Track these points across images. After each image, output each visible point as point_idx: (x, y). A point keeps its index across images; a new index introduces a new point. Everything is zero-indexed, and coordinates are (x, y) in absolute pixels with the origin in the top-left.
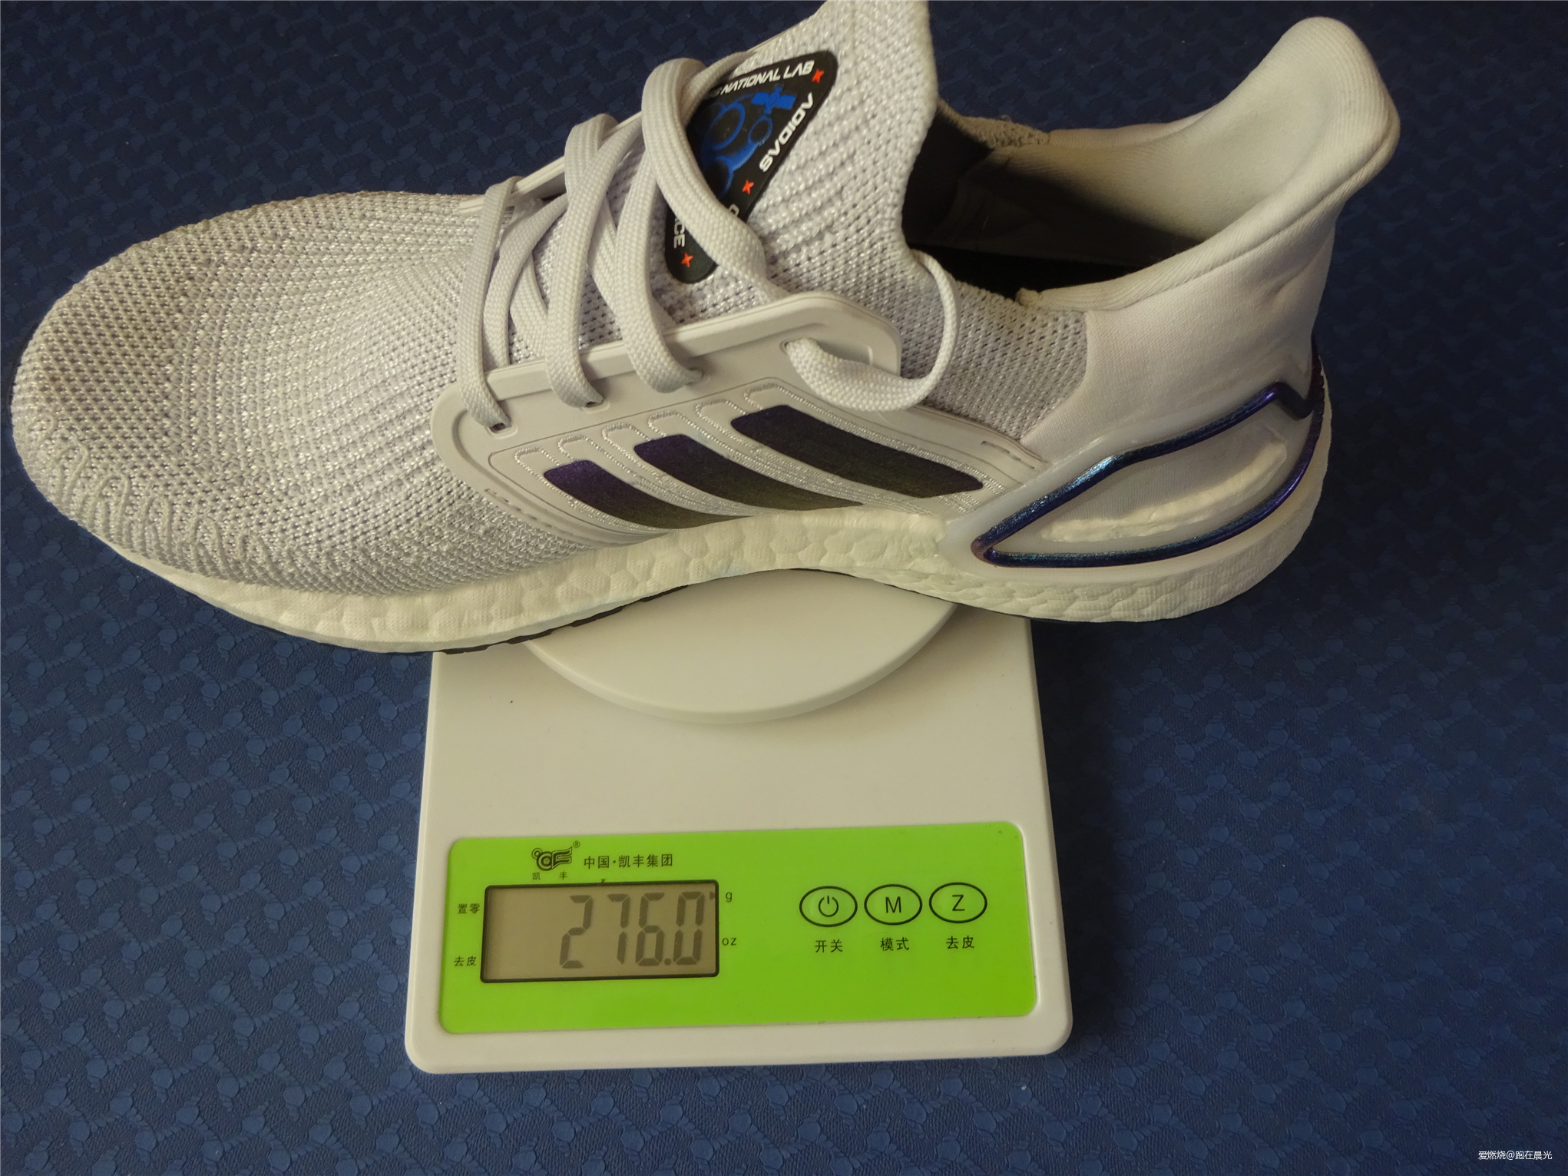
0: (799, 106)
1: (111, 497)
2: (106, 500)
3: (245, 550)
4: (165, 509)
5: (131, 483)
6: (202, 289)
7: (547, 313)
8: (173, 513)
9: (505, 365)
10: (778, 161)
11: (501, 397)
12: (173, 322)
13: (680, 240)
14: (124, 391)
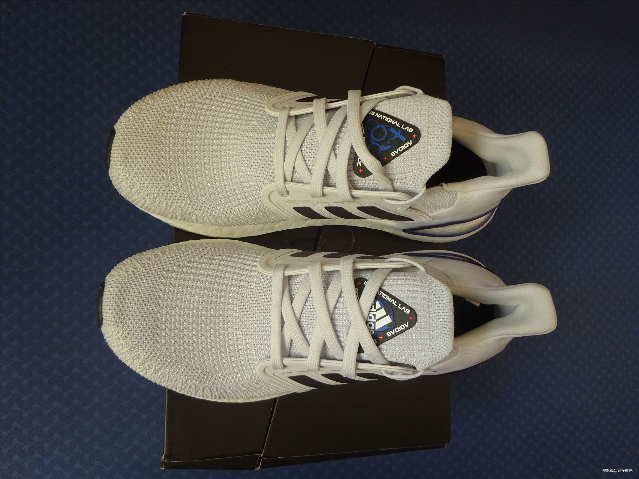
0: (407, 142)
1: (147, 199)
2: (146, 199)
3: (189, 215)
4: (165, 203)
5: (154, 195)
6: (169, 121)
7: (312, 177)
8: (167, 204)
9: (290, 181)
10: (397, 155)
11: (288, 190)
12: (161, 134)
13: (359, 164)
14: (149, 162)
